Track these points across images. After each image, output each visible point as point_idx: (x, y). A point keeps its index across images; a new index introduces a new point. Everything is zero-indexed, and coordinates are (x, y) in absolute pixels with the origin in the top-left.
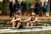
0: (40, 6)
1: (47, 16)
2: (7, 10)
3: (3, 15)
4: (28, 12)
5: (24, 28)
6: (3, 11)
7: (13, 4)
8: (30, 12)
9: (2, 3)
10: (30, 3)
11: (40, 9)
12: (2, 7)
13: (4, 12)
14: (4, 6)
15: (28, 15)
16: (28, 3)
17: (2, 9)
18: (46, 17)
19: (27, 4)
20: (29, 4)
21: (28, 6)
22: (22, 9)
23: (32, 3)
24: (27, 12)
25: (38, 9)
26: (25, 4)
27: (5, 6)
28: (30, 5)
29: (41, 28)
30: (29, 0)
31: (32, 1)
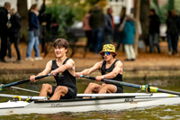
0: (106, 23)
1: (129, 57)
10: (71, 11)
11: (107, 31)
16: (63, 13)
18: (127, 60)
19: (61, 17)
20: (66, 16)
21: (64, 23)
22: (43, 33)
23: (78, 10)
25: (97, 32)
28: (70, 19)
29: (130, 100)
30: (68, 3)
31: (76, 5)
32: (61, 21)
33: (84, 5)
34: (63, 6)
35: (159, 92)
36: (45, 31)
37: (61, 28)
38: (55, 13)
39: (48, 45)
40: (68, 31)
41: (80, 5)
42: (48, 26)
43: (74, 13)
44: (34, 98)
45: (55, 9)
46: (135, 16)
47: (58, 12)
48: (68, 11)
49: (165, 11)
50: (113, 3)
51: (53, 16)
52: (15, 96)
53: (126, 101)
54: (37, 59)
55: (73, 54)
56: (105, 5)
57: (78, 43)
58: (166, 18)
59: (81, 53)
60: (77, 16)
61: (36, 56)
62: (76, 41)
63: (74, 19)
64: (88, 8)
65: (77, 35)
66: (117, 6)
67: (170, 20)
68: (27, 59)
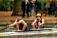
2: (19, 10)
3: (14, 16)
4: (43, 12)
5: (31, 30)
6: (15, 11)
7: (26, 4)
8: (45, 12)
9: (13, 2)
10: (45, 2)
12: (13, 7)
13: (15, 13)
14: (15, 5)
16: (43, 2)
17: (13, 8)
19: (42, 4)
20: (44, 3)
21: (43, 6)
22: (36, 9)
24: (41, 12)
26: (40, 3)
27: (17, 5)
29: (51, 30)
36: (37, 8)
40: (44, 8)
43: (46, 2)
52: (11, 30)
53: (49, 31)
55: (46, 15)
68: (31, 17)
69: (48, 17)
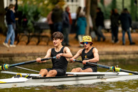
0: (65, 19)
4: (31, 34)
8: (37, 34)
10: (37, 10)
15: (31, 43)
16: (31, 11)
19: (29, 14)
20: (33, 13)
21: (32, 19)
23: (43, 9)
28: (36, 15)
29: (101, 77)
30: (35, 3)
31: (41, 4)
32: (29, 17)
33: (47, 5)
34: (31, 6)
35: (121, 71)
37: (29, 23)
38: (25, 11)
39: (20, 36)
40: (35, 25)
41: (44, 4)
42: (19, 21)
43: (40, 10)
44: (32, 75)
45: (25, 8)
46: (86, 13)
47: (27, 10)
48: (35, 9)
49: (110, 10)
50: (70, 3)
51: (24, 13)
53: (98, 78)
54: (11, 46)
55: (39, 42)
56: (63, 5)
57: (43, 34)
58: (110, 14)
59: (45, 42)
60: (42, 13)
61: (11, 43)
62: (41, 32)
63: (39, 15)
64: (50, 7)
65: (42, 27)
66: (72, 5)
67: (113, 16)
69: (45, 45)
